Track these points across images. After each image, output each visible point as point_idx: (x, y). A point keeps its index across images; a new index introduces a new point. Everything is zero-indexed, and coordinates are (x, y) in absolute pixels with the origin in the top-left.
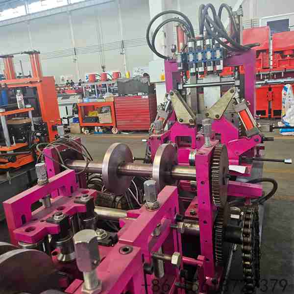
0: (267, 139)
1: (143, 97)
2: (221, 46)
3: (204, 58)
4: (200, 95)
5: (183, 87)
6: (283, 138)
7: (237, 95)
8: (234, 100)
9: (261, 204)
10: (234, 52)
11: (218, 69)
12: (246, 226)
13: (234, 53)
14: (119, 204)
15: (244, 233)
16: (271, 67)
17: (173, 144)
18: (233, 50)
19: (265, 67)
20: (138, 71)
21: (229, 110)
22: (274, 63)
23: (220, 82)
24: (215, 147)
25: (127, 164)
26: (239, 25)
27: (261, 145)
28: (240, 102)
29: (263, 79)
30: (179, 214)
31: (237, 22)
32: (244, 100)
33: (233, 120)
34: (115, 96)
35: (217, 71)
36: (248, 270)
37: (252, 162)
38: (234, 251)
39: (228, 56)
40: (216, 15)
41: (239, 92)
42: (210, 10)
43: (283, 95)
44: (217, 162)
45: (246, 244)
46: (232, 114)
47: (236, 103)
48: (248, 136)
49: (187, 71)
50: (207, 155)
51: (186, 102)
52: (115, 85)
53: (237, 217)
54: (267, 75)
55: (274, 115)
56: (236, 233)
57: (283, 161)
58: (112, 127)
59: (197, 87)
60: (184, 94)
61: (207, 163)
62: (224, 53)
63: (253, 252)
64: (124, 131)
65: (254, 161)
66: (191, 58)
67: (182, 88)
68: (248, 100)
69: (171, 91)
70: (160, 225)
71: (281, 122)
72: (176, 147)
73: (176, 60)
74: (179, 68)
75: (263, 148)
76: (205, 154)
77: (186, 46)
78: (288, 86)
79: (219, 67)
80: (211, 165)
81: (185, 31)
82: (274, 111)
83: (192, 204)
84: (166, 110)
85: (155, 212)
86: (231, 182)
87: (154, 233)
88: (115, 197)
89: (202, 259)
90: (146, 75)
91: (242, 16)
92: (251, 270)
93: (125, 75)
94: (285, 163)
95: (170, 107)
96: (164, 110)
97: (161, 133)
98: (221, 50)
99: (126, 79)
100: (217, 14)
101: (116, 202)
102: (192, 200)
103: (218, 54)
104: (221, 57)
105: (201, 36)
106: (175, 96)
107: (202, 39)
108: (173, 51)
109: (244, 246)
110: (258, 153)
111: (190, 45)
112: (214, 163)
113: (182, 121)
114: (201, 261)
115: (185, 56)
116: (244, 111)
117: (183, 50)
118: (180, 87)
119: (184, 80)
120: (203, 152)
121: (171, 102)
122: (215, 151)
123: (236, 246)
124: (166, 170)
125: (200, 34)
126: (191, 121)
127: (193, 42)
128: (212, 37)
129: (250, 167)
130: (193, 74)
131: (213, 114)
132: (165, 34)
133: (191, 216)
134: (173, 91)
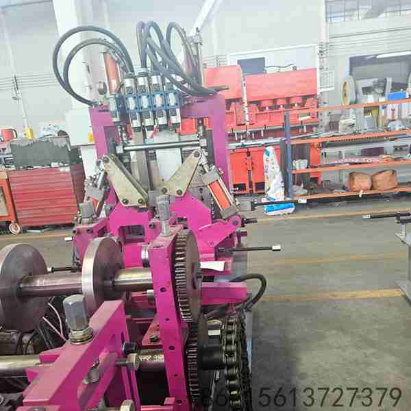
0: (248, 221)
1: (62, 170)
2: (175, 87)
3: (152, 105)
4: (152, 162)
5: (124, 150)
6: (270, 219)
7: (204, 161)
8: (201, 168)
9: (248, 310)
10: (195, 97)
11: (174, 122)
12: (229, 342)
13: (195, 99)
14: (29, 347)
15: (227, 352)
16: (248, 123)
17: (115, 239)
18: (193, 94)
19: (239, 123)
20: (49, 129)
21: (195, 183)
22: (250, 117)
23: (179, 142)
24: (177, 235)
25: (38, 278)
26: (197, 56)
27: (242, 230)
28: (210, 170)
29: (239, 140)
30: (129, 342)
31: (195, 53)
32: (214, 166)
33: (202, 197)
34: (10, 169)
35: (173, 124)
36: (236, 402)
37: (232, 253)
38: (216, 381)
39: (186, 102)
40: (163, 39)
41: (206, 157)
42: (152, 31)
43: (265, 162)
44: (181, 256)
45: (230, 366)
46: (201, 189)
47: (205, 172)
48: (224, 218)
49: (128, 126)
50: (166, 247)
51: (131, 173)
52: (7, 151)
53: (217, 332)
54: (243, 134)
55: (256, 190)
56: (216, 356)
57: (271, 249)
58: (10, 222)
59: (146, 150)
60: (126, 161)
61: (167, 259)
62: (180, 97)
63: (239, 376)
64: (32, 228)
65: (234, 252)
66: (131, 104)
67: (122, 152)
68: (220, 167)
69: (104, 156)
70: (97, 365)
71: (265, 199)
72: (120, 243)
73: (107, 106)
74: (115, 120)
75: (245, 234)
76: (162, 246)
77: (122, 85)
78: (270, 149)
79: (176, 119)
80: (173, 262)
81: (118, 62)
82: (256, 184)
83: (153, 325)
84: (99, 186)
85: (88, 345)
86: (205, 285)
87: (89, 378)
88: (21, 337)
89: (171, 403)
90: (62, 133)
91: (201, 44)
92: (239, 401)
93: (24, 135)
94: (274, 250)
95: (106, 182)
96: (96, 186)
97: (93, 223)
98: (175, 93)
99: (26, 139)
100: (165, 38)
101: (24, 344)
102: (151, 320)
103: (172, 100)
104: (177, 104)
105: (143, 70)
106: (111, 163)
107: (145, 75)
108: (102, 92)
109: (228, 369)
110: (239, 241)
111: (128, 83)
112: (178, 259)
113: (127, 202)
114: (170, 405)
115: (121, 101)
116: (216, 183)
117: (119, 91)
118: (120, 150)
119: (125, 139)
120: (161, 243)
121: (106, 174)
122: (178, 240)
123: (218, 373)
124: (105, 279)
125: (142, 67)
126: (141, 202)
127: (133, 79)
128: (161, 74)
129: (230, 261)
130: (138, 129)
131: (173, 190)
132: (88, 67)
133: (152, 344)
134: (108, 157)
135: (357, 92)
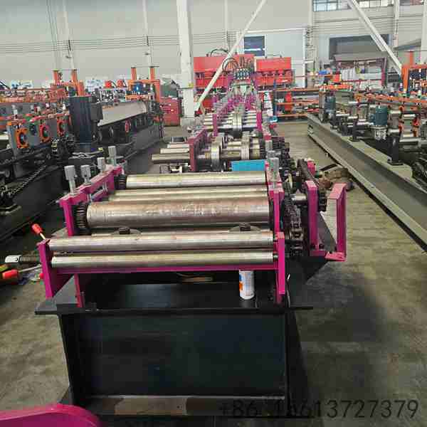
23: (247, 84)
39: (250, 74)
66: (238, 74)
79: (248, 78)
103: (248, 74)
135: (321, 68)
